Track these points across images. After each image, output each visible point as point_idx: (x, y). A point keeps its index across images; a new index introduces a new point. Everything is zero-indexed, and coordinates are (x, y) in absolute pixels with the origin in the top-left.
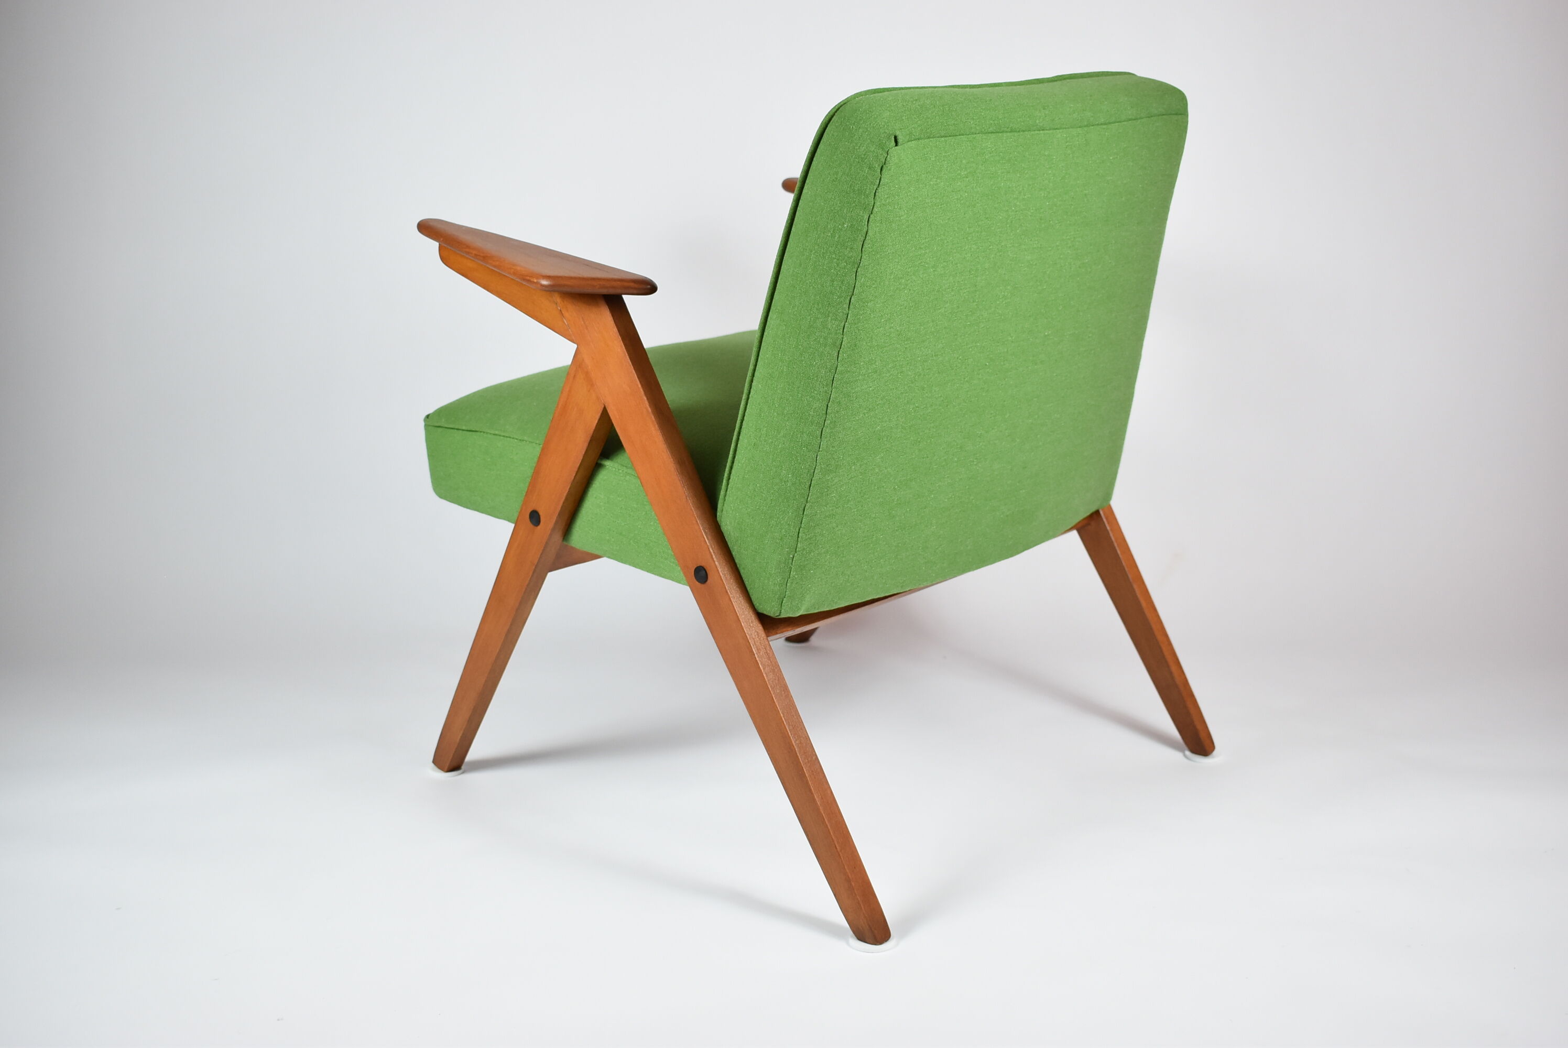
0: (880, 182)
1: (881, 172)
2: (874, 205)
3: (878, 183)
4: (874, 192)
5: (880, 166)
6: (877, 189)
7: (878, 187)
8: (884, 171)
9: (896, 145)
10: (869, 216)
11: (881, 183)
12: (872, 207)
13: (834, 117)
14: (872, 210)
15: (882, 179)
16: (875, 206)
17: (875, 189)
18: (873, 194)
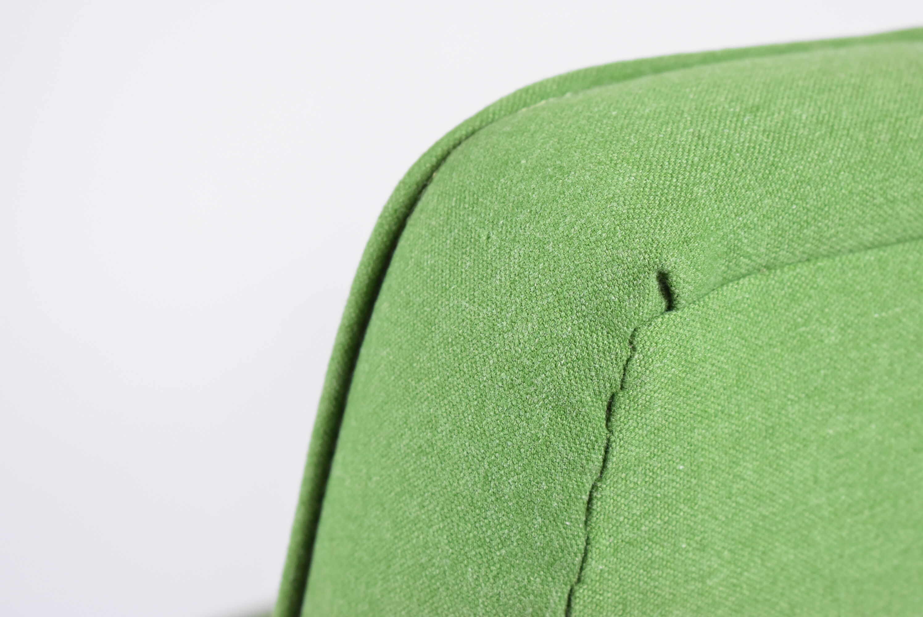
0: (605, 460)
1: (608, 420)
2: (586, 551)
3: (598, 464)
4: (585, 498)
5: (606, 397)
6: (594, 487)
7: (600, 479)
8: (620, 414)
9: (670, 307)
10: (571, 593)
11: (610, 465)
12: (579, 559)
13: (431, 189)
14: (582, 569)
15: (616, 450)
16: (593, 554)
17: (588, 487)
18: (582, 507)
